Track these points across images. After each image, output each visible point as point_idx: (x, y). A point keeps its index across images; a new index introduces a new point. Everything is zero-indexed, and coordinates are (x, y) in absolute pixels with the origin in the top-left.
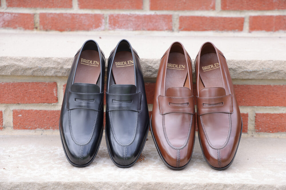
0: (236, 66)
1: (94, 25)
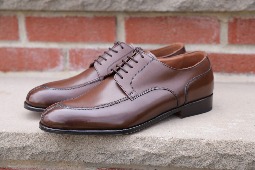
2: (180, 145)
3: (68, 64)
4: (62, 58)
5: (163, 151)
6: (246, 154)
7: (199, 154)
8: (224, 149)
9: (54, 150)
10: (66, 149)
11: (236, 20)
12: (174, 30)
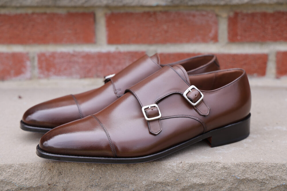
0: (265, 174)
1: (12, 72)
2: (190, 170)
3: (36, 71)
4: (28, 63)
5: (171, 179)
6: (268, 178)
7: (214, 180)
8: (242, 173)
9: (36, 184)
10: (50, 182)
11: (236, 14)
12: (165, 27)
